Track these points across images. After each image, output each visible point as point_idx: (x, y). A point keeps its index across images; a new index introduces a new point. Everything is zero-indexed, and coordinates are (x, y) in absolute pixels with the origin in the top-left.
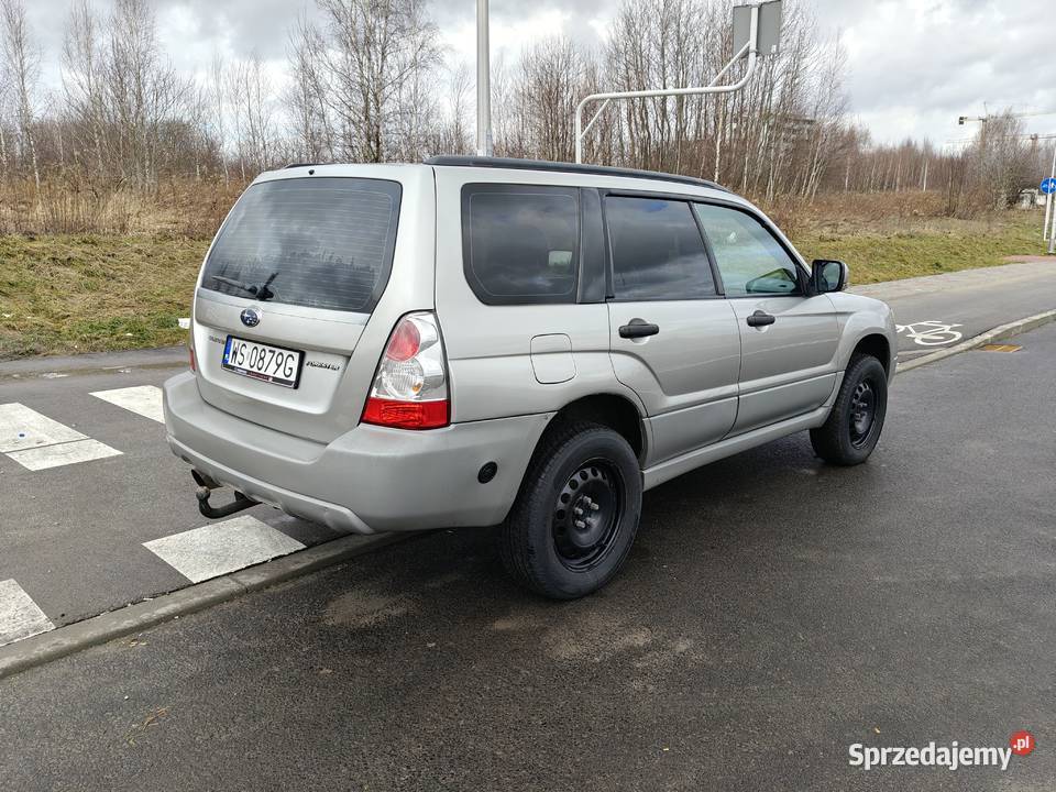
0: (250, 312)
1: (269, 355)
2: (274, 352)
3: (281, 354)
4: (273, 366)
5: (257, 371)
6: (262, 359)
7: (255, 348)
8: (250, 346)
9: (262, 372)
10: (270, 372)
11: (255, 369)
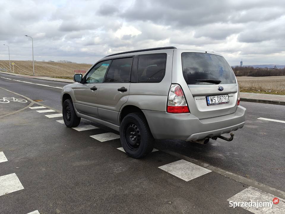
0: (221, 87)
1: (222, 98)
2: (223, 96)
3: (224, 96)
4: (224, 100)
5: (221, 102)
6: (221, 99)
7: (218, 97)
8: (216, 97)
9: (222, 102)
10: (224, 101)
11: (220, 102)
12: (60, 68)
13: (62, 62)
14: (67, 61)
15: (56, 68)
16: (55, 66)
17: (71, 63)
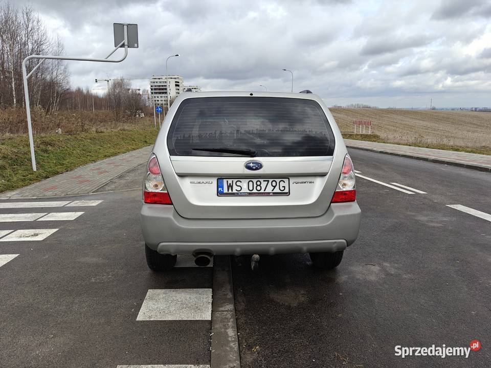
2: (268, 181)
3: (274, 181)
6: (259, 186)
7: (251, 181)
8: (245, 181)
9: (262, 192)
10: (268, 191)
11: (255, 191)
12: (346, 117)
13: (353, 108)
14: (363, 105)
15: (339, 118)
16: (340, 113)
17: (370, 107)
